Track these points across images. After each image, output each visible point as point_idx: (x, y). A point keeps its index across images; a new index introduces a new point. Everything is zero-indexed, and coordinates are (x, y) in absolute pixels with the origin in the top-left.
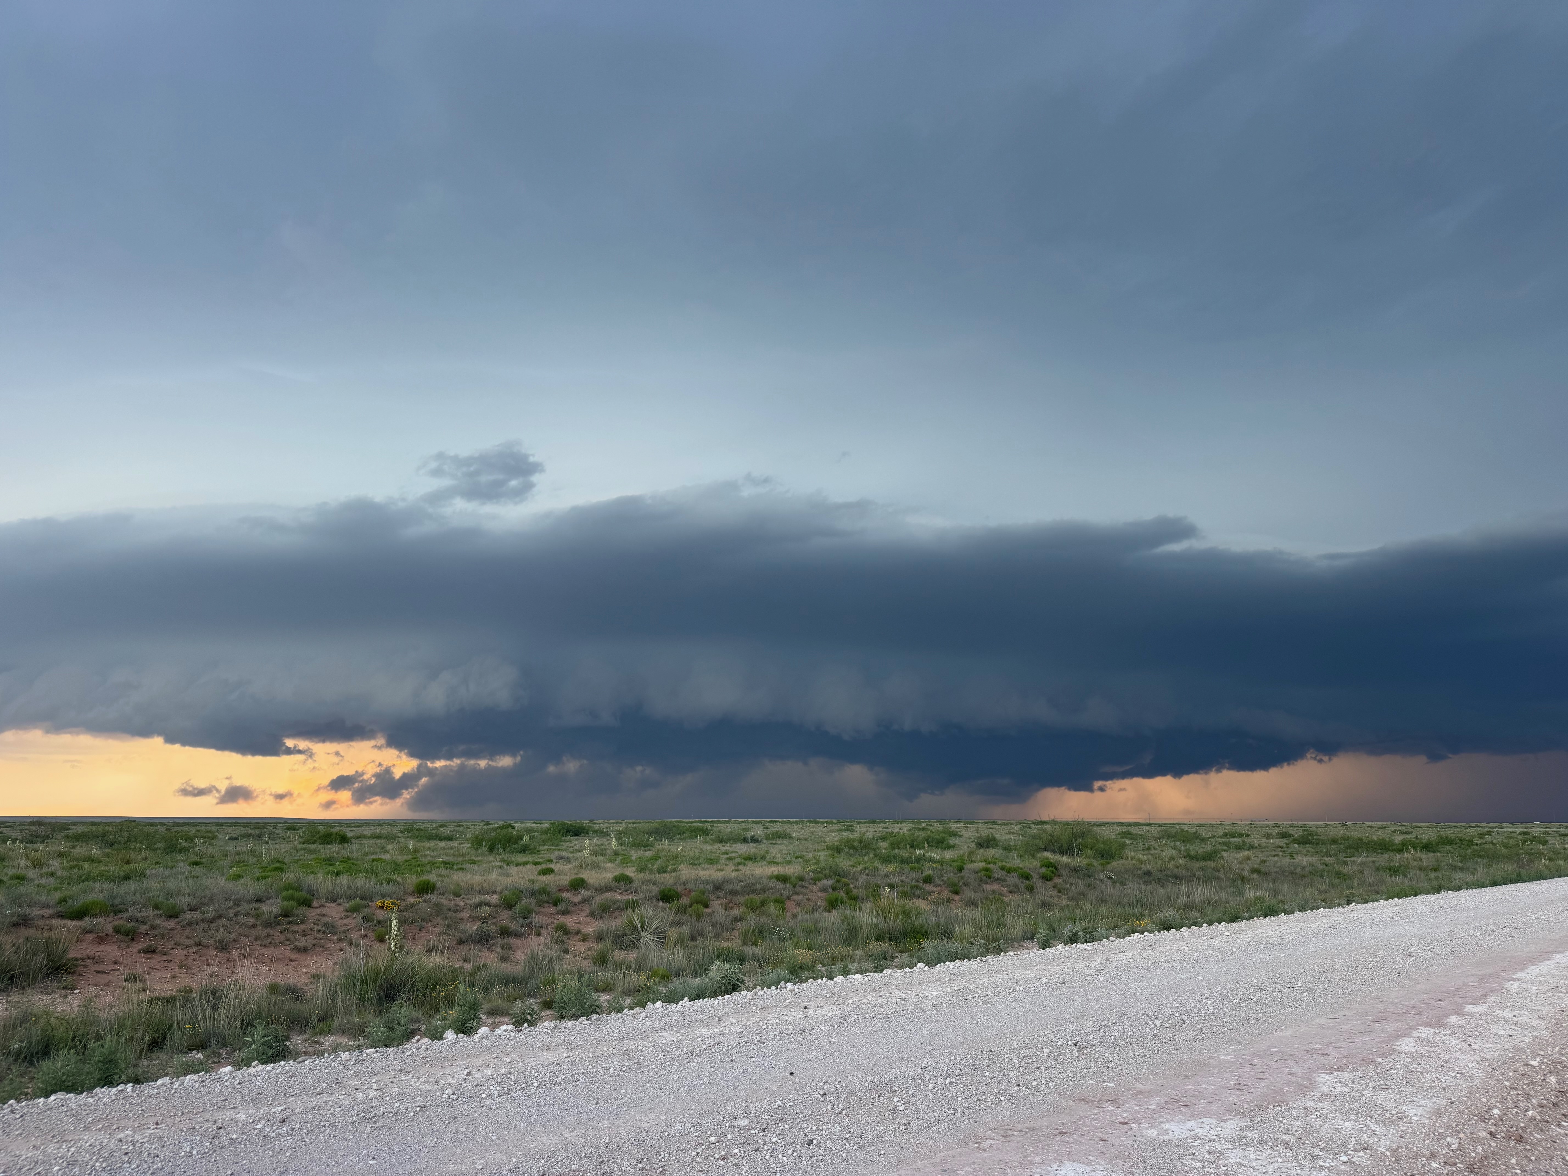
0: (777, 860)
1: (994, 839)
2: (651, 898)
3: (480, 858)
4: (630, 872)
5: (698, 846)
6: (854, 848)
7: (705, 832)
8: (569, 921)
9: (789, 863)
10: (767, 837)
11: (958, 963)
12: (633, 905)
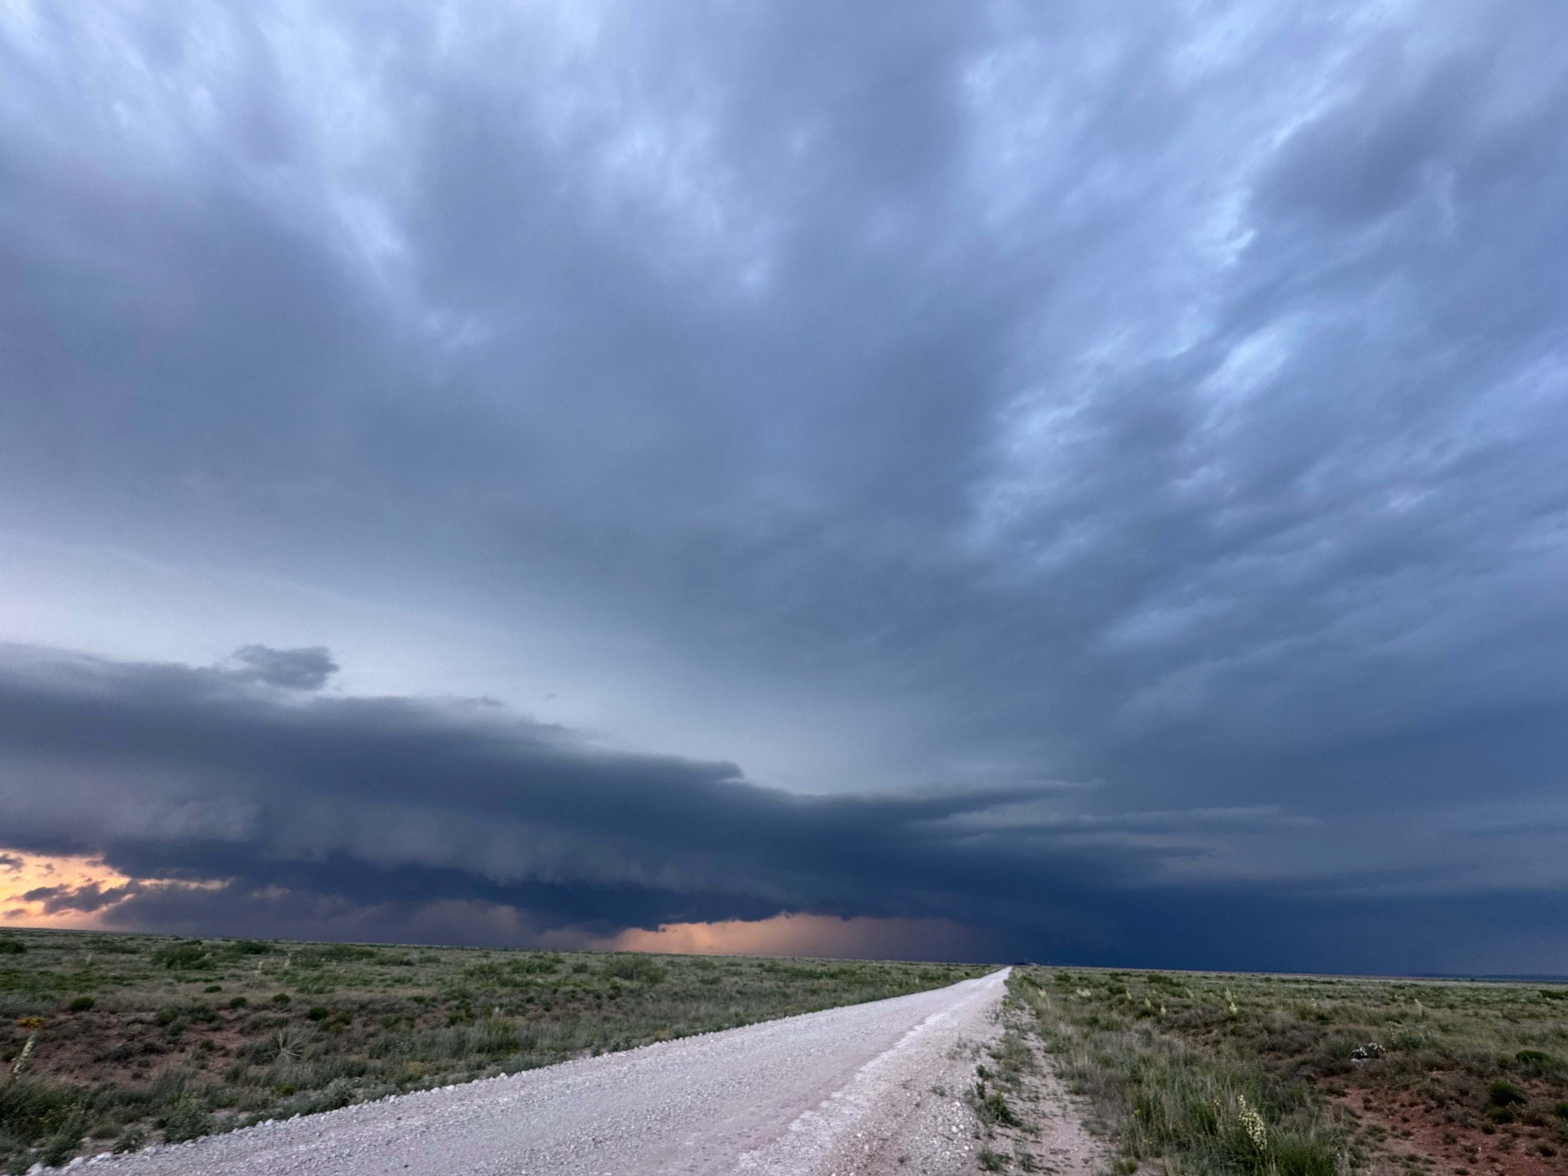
0: (420, 983)
1: (586, 966)
2: (301, 1016)
3: (154, 973)
4: (290, 993)
5: (361, 967)
6: (484, 973)
7: (370, 955)
8: (217, 1039)
9: (429, 985)
10: (420, 962)
11: (531, 1072)
12: (283, 1023)
